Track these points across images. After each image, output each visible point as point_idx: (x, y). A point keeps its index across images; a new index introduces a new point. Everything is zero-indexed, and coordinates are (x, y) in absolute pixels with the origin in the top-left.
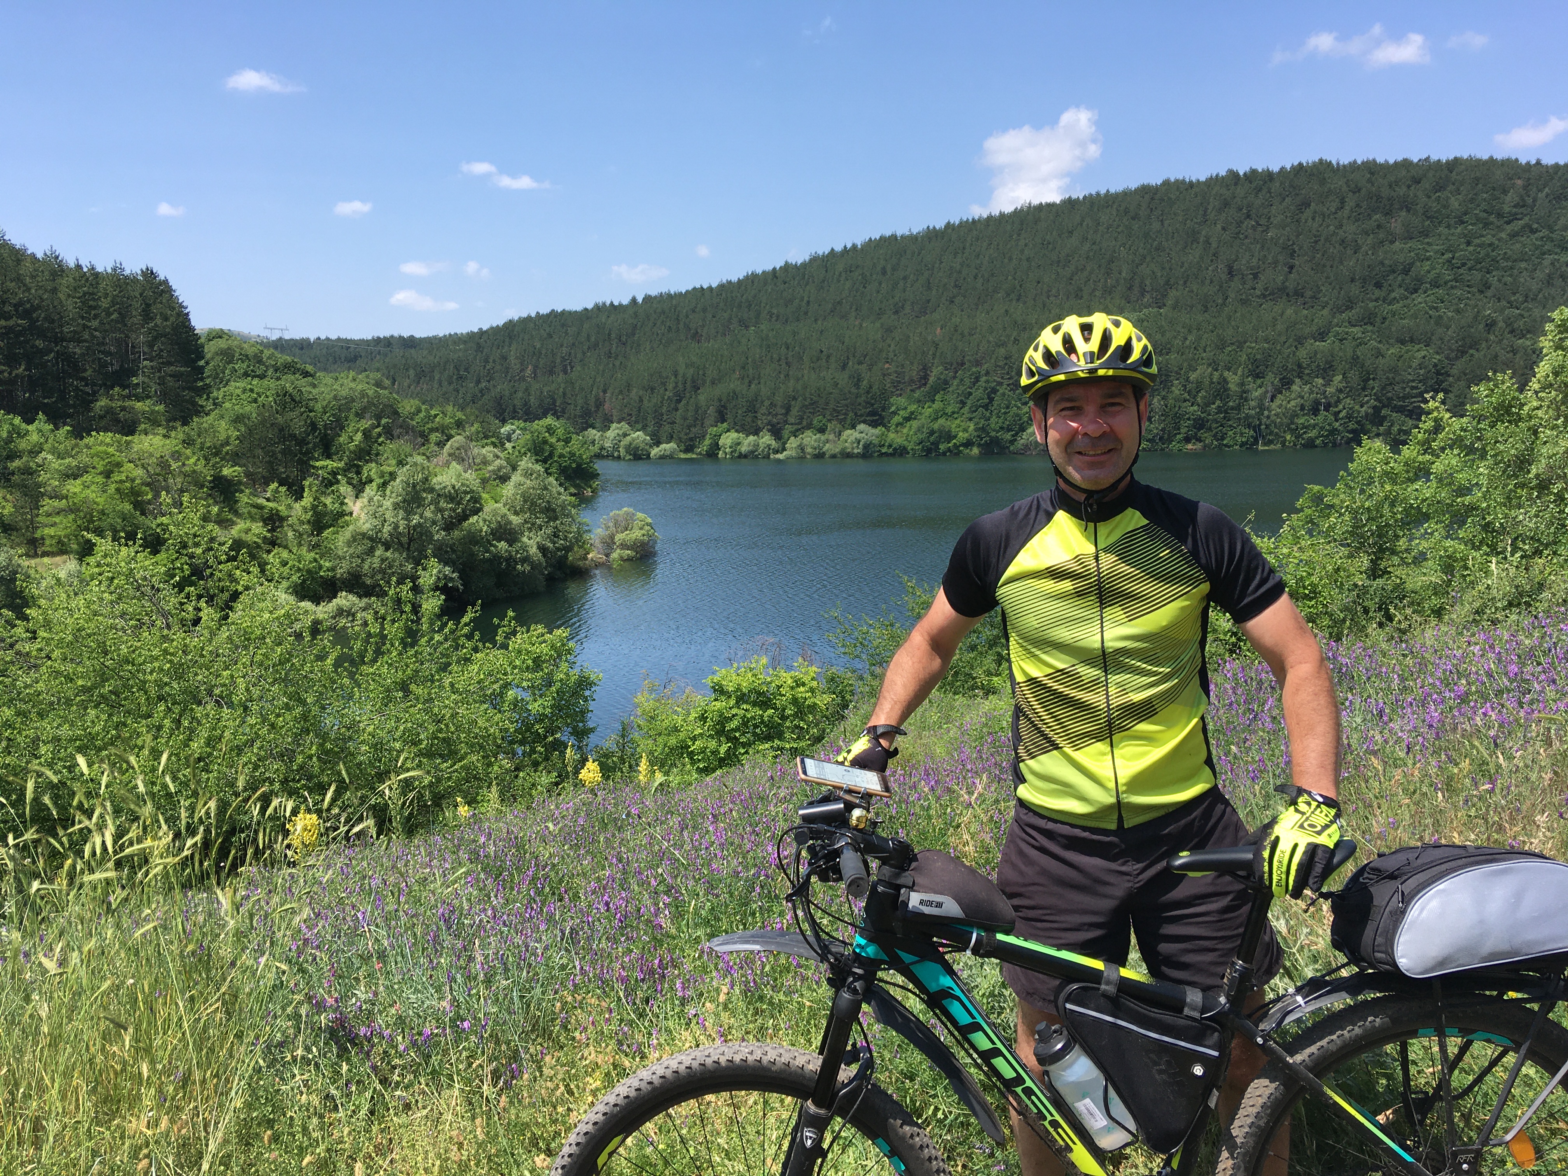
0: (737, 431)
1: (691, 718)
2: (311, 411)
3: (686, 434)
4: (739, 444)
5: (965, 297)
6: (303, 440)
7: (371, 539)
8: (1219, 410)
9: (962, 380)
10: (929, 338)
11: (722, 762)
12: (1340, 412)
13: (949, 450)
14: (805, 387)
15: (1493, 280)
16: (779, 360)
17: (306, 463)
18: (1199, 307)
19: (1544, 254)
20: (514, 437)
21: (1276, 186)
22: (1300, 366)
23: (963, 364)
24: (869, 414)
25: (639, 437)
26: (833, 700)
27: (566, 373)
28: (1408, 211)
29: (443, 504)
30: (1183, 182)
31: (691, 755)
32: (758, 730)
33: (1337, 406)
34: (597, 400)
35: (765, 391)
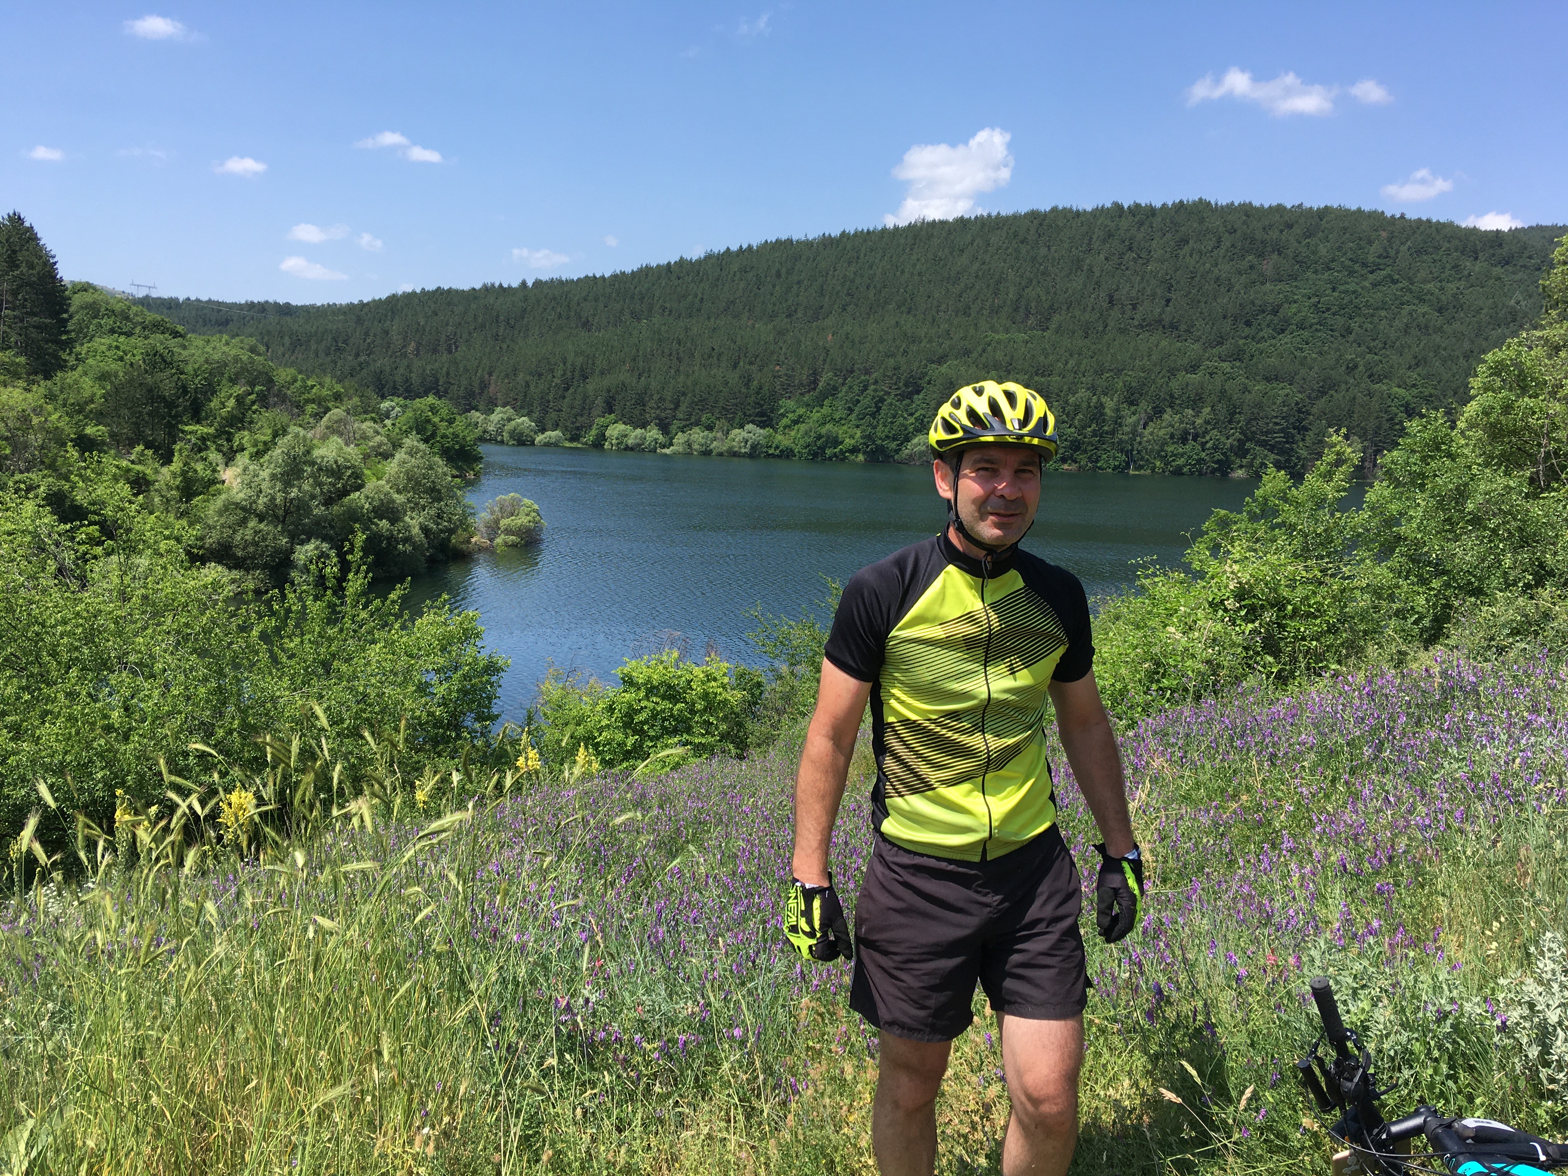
0: (624, 423)
1: (598, 708)
2: (181, 373)
3: (573, 423)
4: (626, 436)
5: (857, 305)
6: (173, 402)
7: (244, 509)
8: (1094, 434)
9: (851, 387)
10: (821, 343)
11: (627, 755)
12: (1207, 442)
13: (835, 455)
14: (695, 384)
15: (1354, 326)
16: (670, 355)
17: (175, 426)
18: (1081, 333)
19: (1402, 304)
20: (393, 414)
21: (1157, 221)
22: (1172, 396)
23: (852, 372)
24: (757, 415)
25: (524, 422)
26: (744, 696)
27: (450, 352)
28: (1280, 254)
29: (323, 478)
30: (1071, 210)
31: (598, 745)
32: (666, 723)
33: (1204, 437)
34: (482, 382)
35: (654, 385)
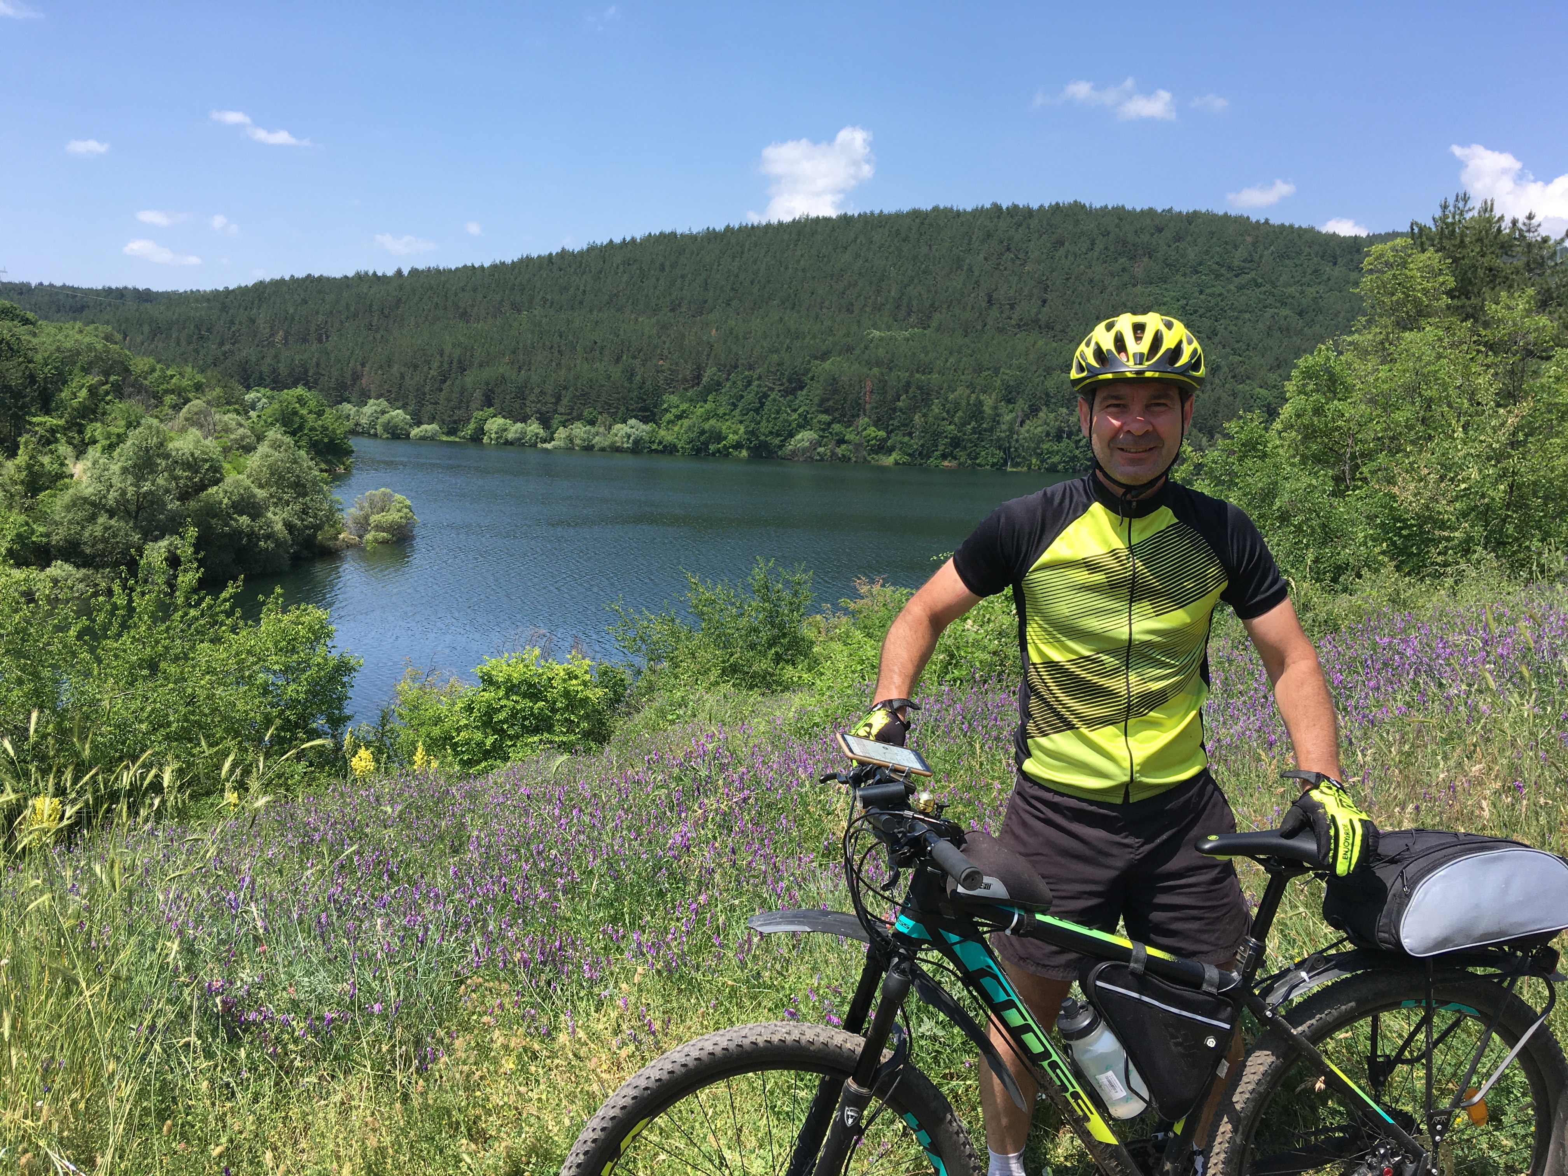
0: (504, 417)
1: (457, 708)
2: (30, 362)
3: (450, 416)
4: (505, 430)
5: (741, 300)
6: (20, 392)
7: (93, 504)
8: (974, 431)
9: (734, 383)
10: (705, 338)
11: (487, 755)
13: (719, 451)
14: (577, 378)
15: (1220, 328)
16: (552, 347)
17: (21, 418)
18: (961, 331)
19: (1265, 307)
20: (259, 405)
21: (1034, 223)
22: (1047, 395)
23: (736, 367)
24: (640, 410)
25: (398, 415)
26: (606, 694)
27: (320, 340)
28: (1150, 258)
29: (179, 472)
30: (951, 210)
31: (454, 746)
32: (527, 723)
34: (354, 373)
35: (535, 378)
